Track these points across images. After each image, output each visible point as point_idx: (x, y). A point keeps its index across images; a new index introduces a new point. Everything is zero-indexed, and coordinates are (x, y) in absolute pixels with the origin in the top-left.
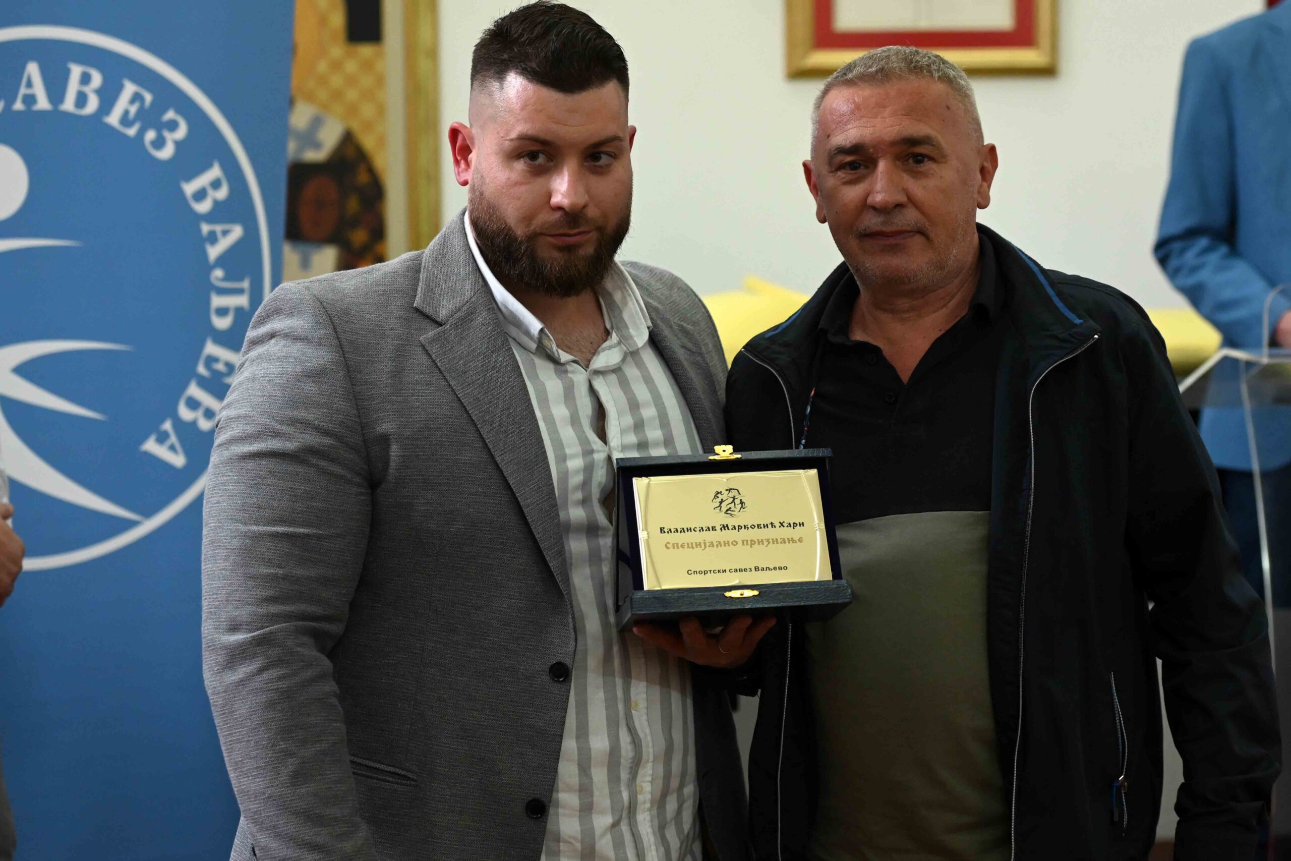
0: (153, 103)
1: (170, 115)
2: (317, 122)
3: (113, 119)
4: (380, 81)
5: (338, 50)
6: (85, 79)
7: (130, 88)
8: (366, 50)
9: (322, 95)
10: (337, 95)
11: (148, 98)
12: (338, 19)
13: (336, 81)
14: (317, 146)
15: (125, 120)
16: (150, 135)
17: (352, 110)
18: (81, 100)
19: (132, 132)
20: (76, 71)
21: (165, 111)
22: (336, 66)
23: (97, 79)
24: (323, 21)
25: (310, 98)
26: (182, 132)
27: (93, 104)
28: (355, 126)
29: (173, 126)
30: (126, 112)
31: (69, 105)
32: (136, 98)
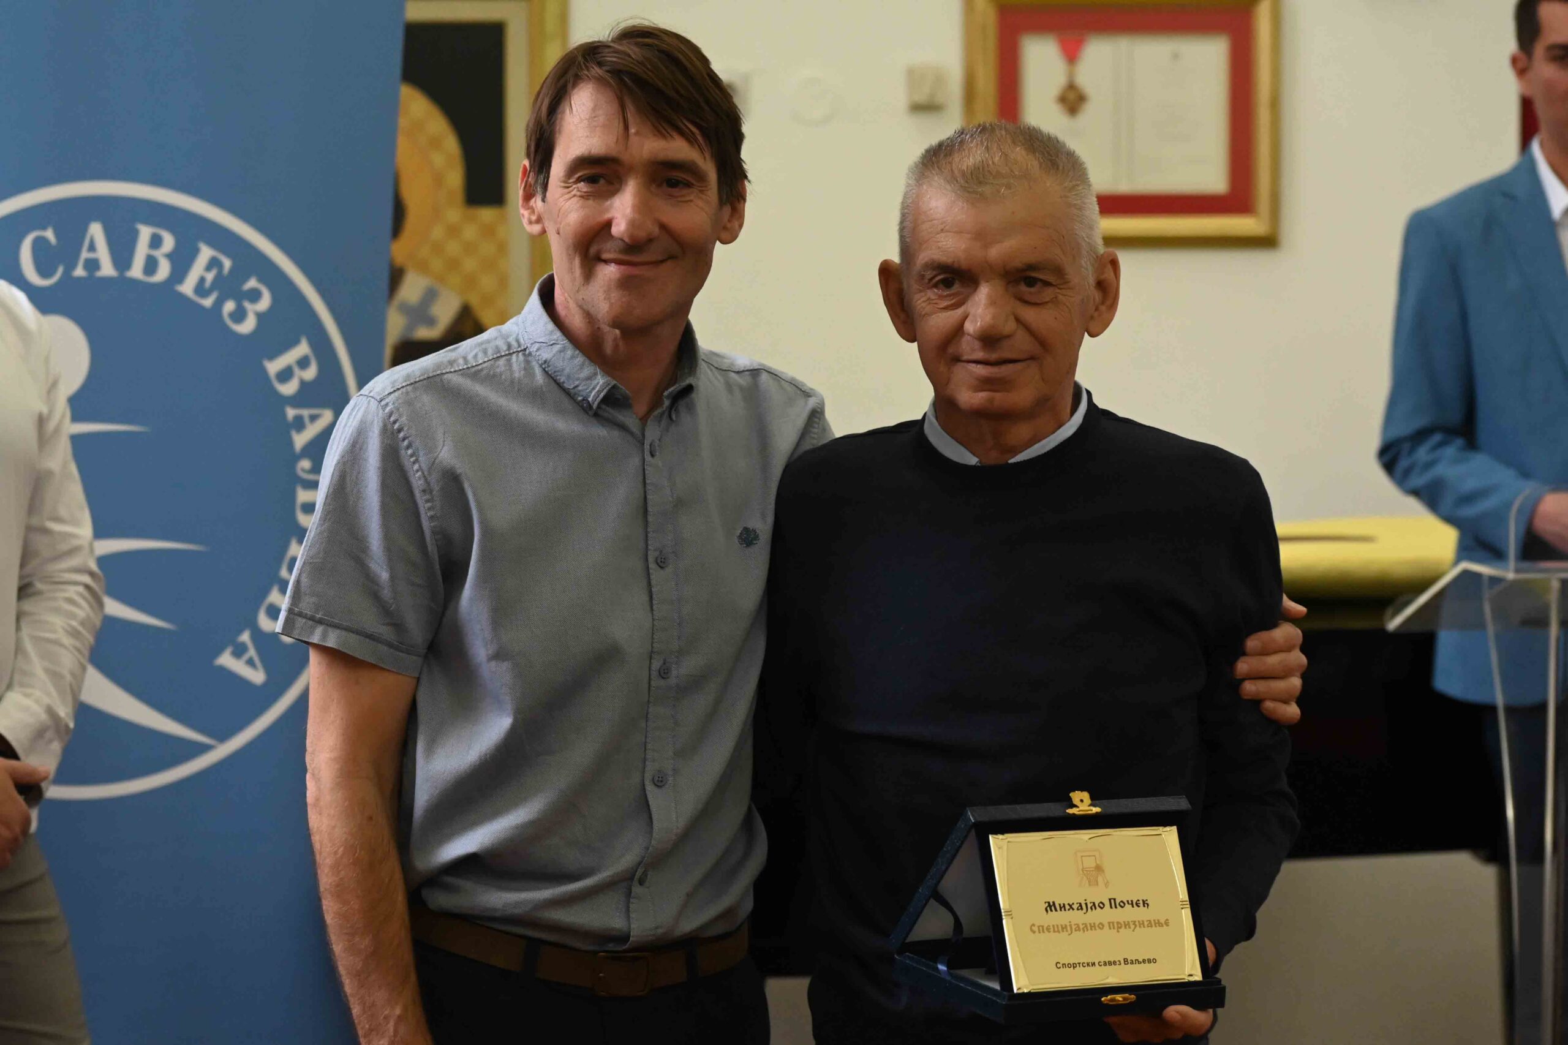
0: (232, 270)
1: (252, 283)
2: (430, 295)
3: (187, 287)
4: (502, 248)
5: (455, 213)
6: (156, 242)
7: (206, 253)
8: (487, 214)
9: (437, 264)
10: (453, 264)
11: (227, 263)
12: (455, 178)
13: (453, 248)
14: (431, 322)
15: (201, 289)
16: (229, 306)
17: (470, 282)
18: (151, 266)
19: (208, 302)
20: (145, 232)
21: (246, 279)
22: (453, 231)
23: (169, 242)
24: (438, 180)
25: (423, 267)
26: (265, 303)
27: (164, 271)
28: (474, 301)
29: (255, 296)
30: (202, 280)
31: (136, 271)
32: (213, 263)
